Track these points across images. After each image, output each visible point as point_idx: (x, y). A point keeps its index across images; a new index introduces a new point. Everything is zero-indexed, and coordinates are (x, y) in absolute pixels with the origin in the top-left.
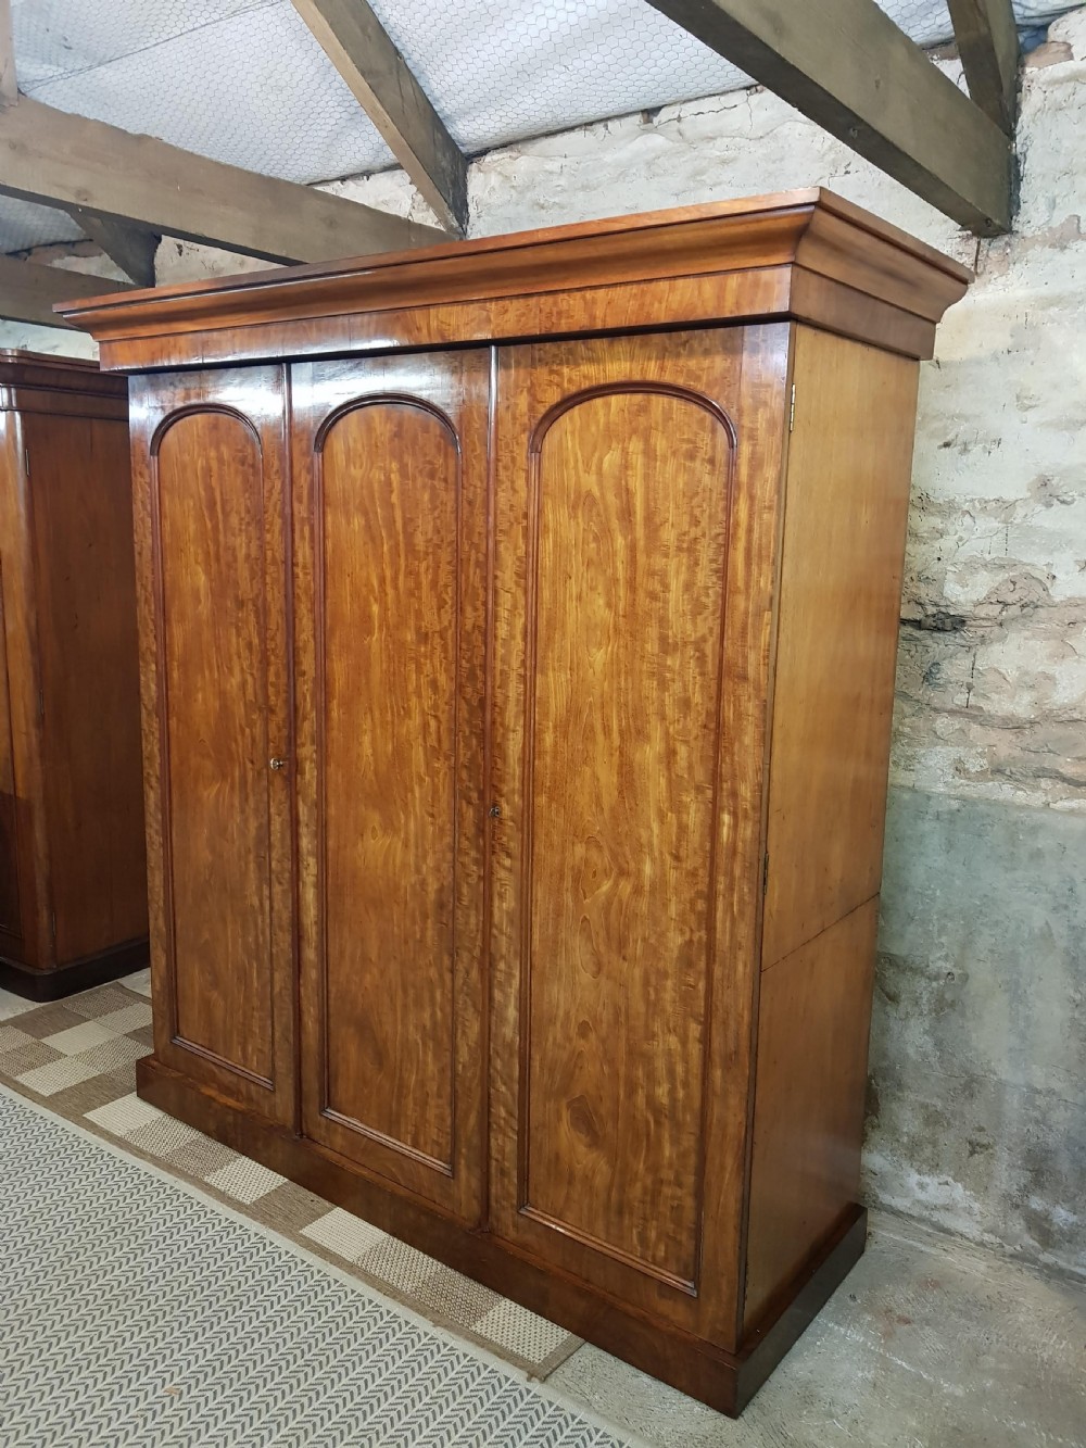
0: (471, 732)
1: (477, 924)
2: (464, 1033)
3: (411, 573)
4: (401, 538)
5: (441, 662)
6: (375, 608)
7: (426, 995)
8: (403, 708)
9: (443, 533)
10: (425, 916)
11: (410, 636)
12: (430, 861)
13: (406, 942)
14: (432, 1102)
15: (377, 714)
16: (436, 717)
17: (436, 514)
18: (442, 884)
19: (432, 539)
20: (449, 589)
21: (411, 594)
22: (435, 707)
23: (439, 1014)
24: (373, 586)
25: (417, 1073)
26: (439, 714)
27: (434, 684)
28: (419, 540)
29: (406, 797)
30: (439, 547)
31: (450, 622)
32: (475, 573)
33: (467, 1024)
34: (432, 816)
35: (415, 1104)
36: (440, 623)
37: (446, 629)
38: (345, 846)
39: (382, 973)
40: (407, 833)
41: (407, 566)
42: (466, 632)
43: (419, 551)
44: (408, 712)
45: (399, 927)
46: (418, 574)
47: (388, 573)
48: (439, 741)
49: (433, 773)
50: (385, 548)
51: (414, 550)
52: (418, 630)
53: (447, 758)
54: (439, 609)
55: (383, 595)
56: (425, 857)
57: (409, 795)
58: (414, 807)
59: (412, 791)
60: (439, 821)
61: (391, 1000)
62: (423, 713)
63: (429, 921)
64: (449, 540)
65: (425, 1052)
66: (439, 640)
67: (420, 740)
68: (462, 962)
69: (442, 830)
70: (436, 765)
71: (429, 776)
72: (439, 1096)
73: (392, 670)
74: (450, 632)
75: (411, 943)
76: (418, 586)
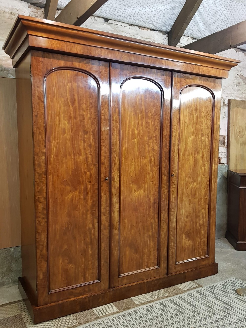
0: (165, 159)
1: (167, 203)
2: (163, 230)
3: (147, 122)
4: (144, 113)
5: (155, 144)
6: (136, 132)
7: (150, 227)
8: (144, 156)
9: (157, 112)
10: (150, 207)
11: (146, 138)
12: (152, 193)
13: (144, 216)
14: (152, 253)
15: (136, 160)
16: (154, 157)
17: (155, 108)
18: (155, 198)
19: (153, 114)
20: (158, 126)
21: (147, 127)
22: (154, 155)
23: (154, 230)
24: (136, 126)
25: (147, 248)
26: (155, 156)
27: (153, 149)
28: (150, 114)
29: (145, 179)
30: (155, 116)
31: (158, 134)
32: (167, 122)
33: (164, 228)
34: (153, 182)
35: (147, 257)
36: (155, 134)
37: (157, 135)
38: (126, 197)
39: (137, 228)
40: (145, 188)
41: (146, 120)
42: (164, 135)
43: (149, 117)
44: (145, 157)
45: (142, 213)
46: (149, 122)
47: (140, 123)
48: (155, 163)
49: (152, 171)
50: (140, 116)
51: (148, 117)
52: (148, 136)
53: (157, 166)
54: (155, 131)
55: (138, 128)
56: (150, 193)
57: (145, 178)
58: (147, 181)
59: (146, 177)
60: (154, 183)
61: (140, 233)
62: (150, 157)
63: (151, 209)
64: (158, 114)
65: (150, 242)
66: (155, 138)
67: (149, 164)
68: (163, 213)
69: (155, 184)
70: (153, 169)
71: (151, 172)
72: (154, 250)
73: (141, 147)
74: (158, 136)
75: (146, 216)
76: (149, 125)
